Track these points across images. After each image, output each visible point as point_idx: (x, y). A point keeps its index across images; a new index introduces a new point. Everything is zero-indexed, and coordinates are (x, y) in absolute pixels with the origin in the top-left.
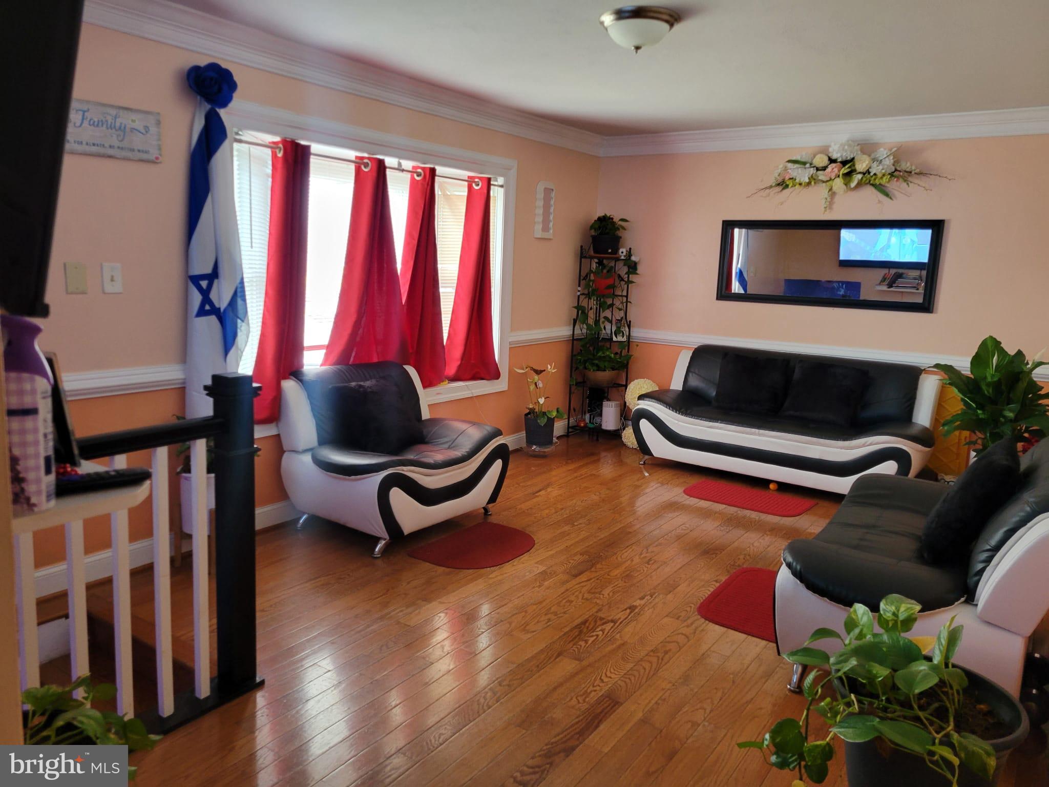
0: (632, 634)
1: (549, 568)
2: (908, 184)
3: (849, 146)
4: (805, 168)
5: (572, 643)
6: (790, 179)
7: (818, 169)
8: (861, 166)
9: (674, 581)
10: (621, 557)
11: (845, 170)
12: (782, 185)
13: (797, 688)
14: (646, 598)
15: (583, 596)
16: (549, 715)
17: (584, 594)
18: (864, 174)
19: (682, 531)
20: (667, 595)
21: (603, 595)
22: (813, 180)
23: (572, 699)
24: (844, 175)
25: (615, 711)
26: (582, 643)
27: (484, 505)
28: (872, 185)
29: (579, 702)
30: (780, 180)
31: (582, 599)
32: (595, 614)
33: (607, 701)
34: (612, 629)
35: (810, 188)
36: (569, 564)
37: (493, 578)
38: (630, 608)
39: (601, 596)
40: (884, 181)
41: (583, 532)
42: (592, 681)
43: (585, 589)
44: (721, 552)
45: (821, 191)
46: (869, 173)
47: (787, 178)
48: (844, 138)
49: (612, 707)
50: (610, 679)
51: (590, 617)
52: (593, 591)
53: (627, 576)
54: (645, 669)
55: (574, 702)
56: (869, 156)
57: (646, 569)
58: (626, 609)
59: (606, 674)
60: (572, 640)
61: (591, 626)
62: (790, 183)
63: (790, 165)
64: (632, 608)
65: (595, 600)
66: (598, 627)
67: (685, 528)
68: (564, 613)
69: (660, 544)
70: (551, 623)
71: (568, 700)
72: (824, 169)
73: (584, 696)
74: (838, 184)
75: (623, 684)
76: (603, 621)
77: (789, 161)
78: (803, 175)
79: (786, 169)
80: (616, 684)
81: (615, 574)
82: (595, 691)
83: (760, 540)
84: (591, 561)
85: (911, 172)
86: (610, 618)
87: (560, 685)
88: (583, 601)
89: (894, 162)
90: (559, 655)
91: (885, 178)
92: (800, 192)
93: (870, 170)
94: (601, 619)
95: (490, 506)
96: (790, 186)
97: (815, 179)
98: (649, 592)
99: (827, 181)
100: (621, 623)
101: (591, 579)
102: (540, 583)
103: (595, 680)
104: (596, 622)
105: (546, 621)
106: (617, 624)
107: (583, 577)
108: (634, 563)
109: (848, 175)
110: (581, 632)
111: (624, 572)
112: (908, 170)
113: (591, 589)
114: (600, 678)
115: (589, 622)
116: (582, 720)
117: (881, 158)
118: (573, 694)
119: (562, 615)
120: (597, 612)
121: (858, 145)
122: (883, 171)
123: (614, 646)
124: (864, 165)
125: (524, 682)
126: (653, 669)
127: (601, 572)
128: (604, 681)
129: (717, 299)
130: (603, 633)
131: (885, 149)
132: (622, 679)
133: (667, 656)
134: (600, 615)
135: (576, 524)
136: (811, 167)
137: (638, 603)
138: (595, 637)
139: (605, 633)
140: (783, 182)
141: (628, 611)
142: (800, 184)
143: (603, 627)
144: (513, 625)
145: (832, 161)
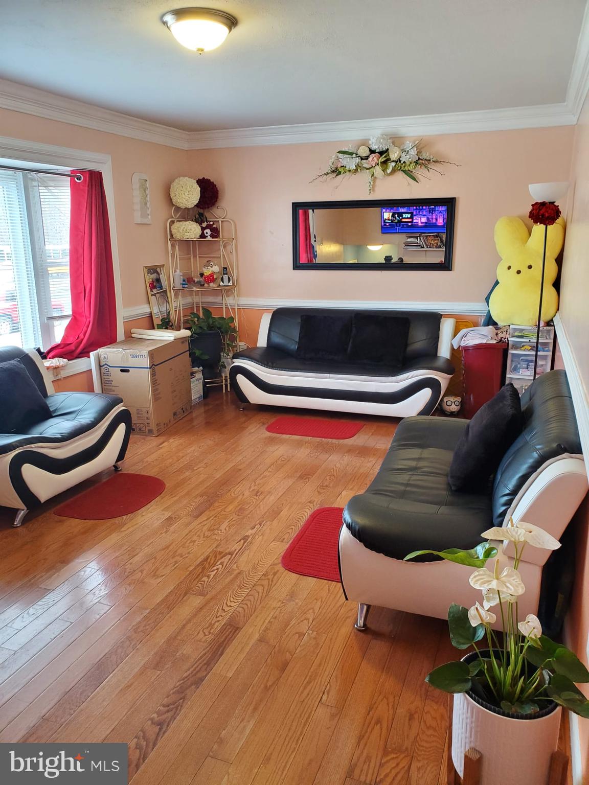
0: (246, 562)
1: (175, 513)
2: (428, 170)
3: (384, 139)
4: (352, 158)
5: (197, 580)
6: (342, 167)
7: (362, 159)
8: (394, 156)
9: (278, 508)
10: (234, 493)
11: (382, 159)
12: (336, 171)
13: (363, 627)
14: (256, 527)
15: (204, 535)
16: (180, 652)
17: (205, 532)
18: (396, 162)
19: (282, 462)
20: (272, 521)
21: (221, 530)
22: (358, 168)
23: (199, 633)
24: (381, 162)
25: (235, 637)
26: (205, 579)
27: (113, 463)
28: (403, 171)
29: (205, 635)
30: (334, 167)
31: (204, 537)
32: (215, 549)
33: (229, 629)
34: (230, 562)
35: (357, 173)
36: (190, 506)
37: (125, 531)
38: (243, 539)
39: (219, 532)
40: (411, 168)
41: (202, 475)
42: (215, 612)
43: (205, 528)
44: (312, 476)
45: (365, 176)
46: (400, 161)
47: (339, 166)
48: (378, 133)
49: (234, 633)
50: (230, 608)
51: (210, 553)
52: (212, 528)
53: (241, 509)
54: (258, 593)
55: (201, 635)
56: (399, 148)
57: (254, 501)
58: (240, 541)
59: (226, 603)
60: (197, 578)
61: (212, 562)
62: (341, 170)
63: (340, 155)
64: (245, 538)
65: (215, 536)
66: (218, 561)
67: (284, 459)
68: (189, 553)
69: (265, 477)
70: (177, 565)
71: (196, 634)
72: (367, 158)
73: (209, 629)
74: (378, 170)
75: (240, 610)
76: (221, 555)
77: (340, 152)
78: (351, 163)
79: (338, 159)
80: (235, 611)
81: (230, 509)
82: (218, 621)
83: (341, 461)
84: (209, 501)
85: (430, 160)
86: (227, 551)
87: (189, 621)
88: (205, 539)
89: (418, 152)
90: (185, 594)
91: (411, 165)
92: (350, 178)
93: (401, 159)
94: (220, 553)
95: (119, 463)
96: (342, 173)
97: (360, 167)
98: (258, 522)
99: (370, 168)
100: (236, 554)
101: (211, 517)
102: (166, 528)
103: (217, 612)
104: (216, 557)
105: (174, 563)
106: (234, 555)
107: (203, 517)
108: (245, 497)
109: (385, 163)
110: (204, 568)
111: (237, 507)
112: (427, 159)
113: (211, 526)
114: (222, 609)
115: (210, 558)
116: (208, 651)
117: (407, 150)
118: (200, 628)
119: (187, 555)
120: (216, 547)
121: (390, 138)
122: (410, 160)
123: (233, 576)
124: (396, 155)
125: (157, 625)
126: (265, 591)
127: (219, 509)
128: (226, 610)
129: (294, 269)
130: (223, 566)
131: (410, 142)
132: (241, 605)
133: (276, 577)
134: (219, 549)
135: (195, 468)
136: (357, 157)
137: (250, 532)
138: (216, 571)
139: (224, 565)
140: (337, 169)
141: (242, 541)
142: (350, 171)
143: (222, 560)
144: (145, 572)
145: (372, 152)
